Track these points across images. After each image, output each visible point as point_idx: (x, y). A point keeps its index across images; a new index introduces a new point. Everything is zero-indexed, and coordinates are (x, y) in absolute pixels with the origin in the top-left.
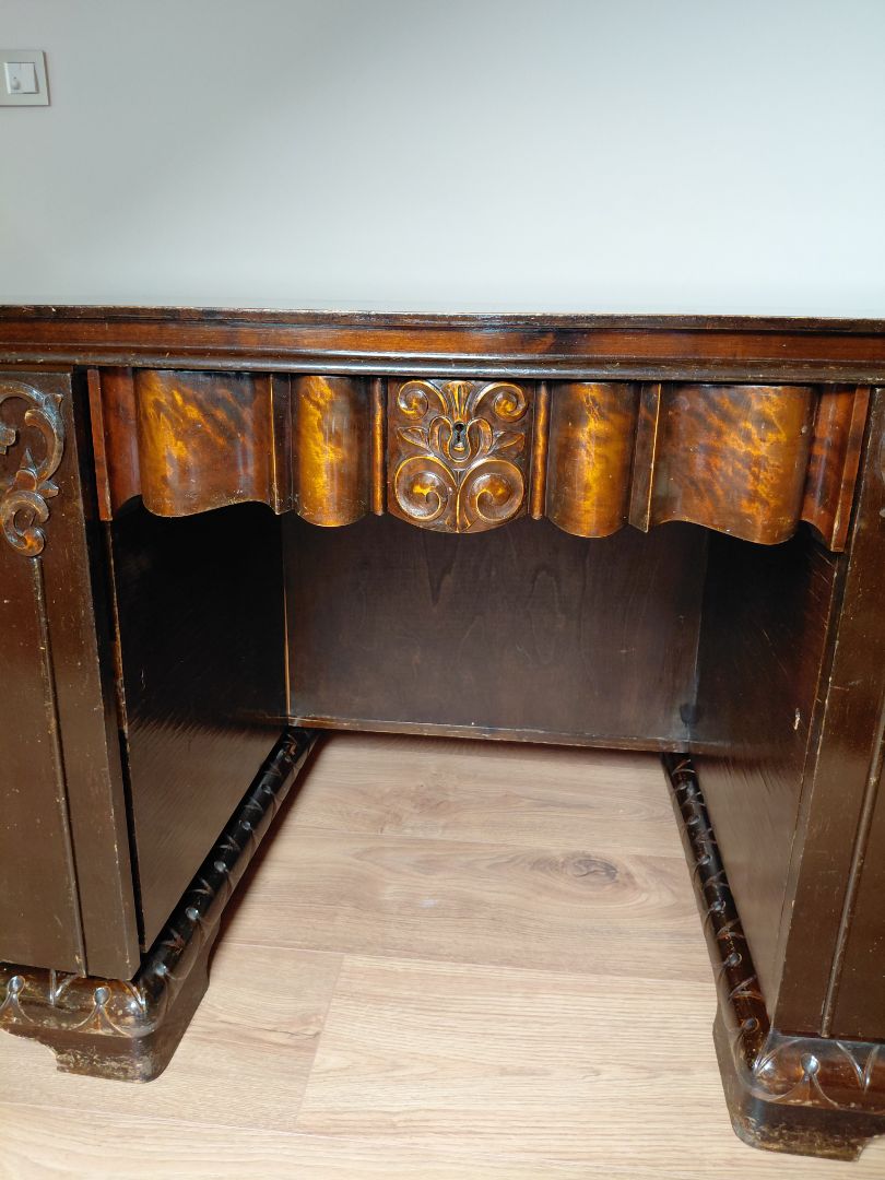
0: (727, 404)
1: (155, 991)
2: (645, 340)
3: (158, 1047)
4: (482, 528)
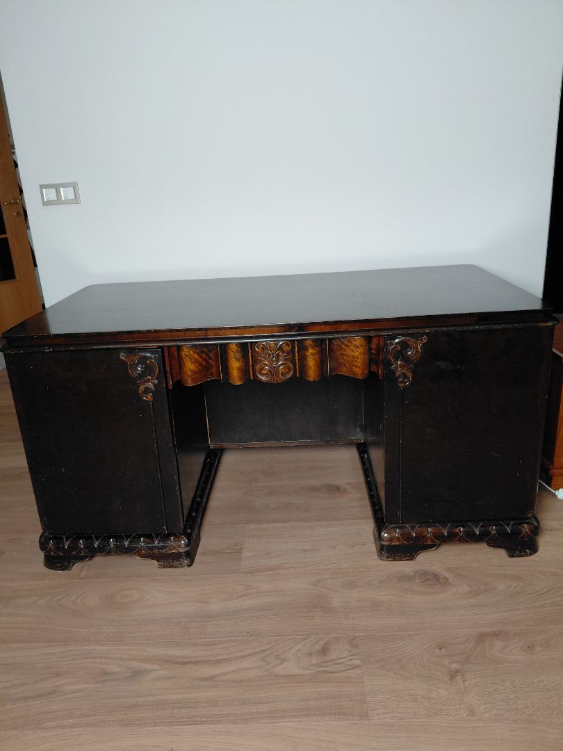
0: (346, 342)
1: (189, 537)
2: (323, 326)
3: (190, 556)
4: (282, 381)
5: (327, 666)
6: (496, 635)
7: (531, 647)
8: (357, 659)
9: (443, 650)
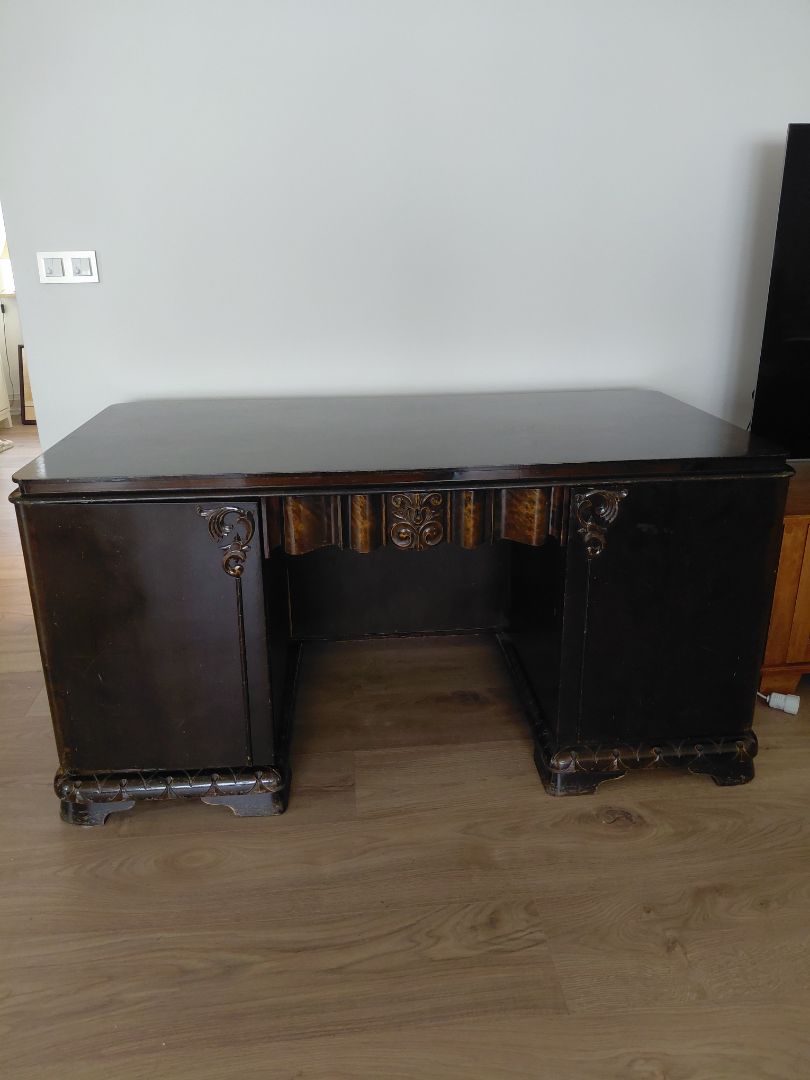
5: (499, 944)
6: (718, 890)
7: (764, 904)
8: (540, 931)
9: (652, 913)
